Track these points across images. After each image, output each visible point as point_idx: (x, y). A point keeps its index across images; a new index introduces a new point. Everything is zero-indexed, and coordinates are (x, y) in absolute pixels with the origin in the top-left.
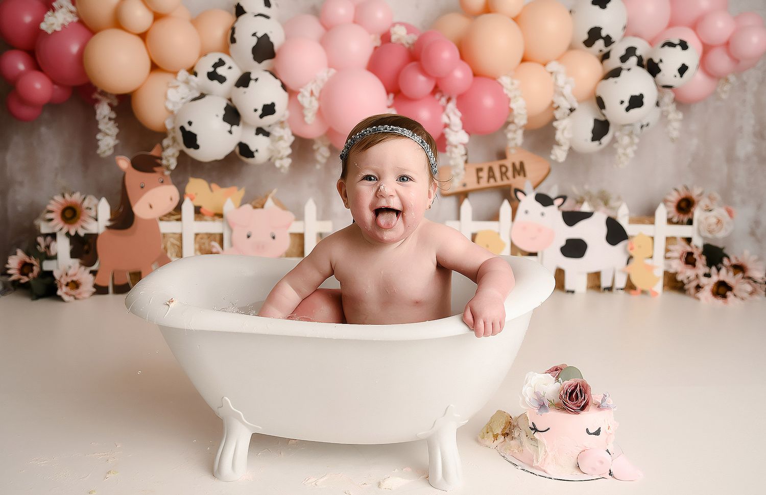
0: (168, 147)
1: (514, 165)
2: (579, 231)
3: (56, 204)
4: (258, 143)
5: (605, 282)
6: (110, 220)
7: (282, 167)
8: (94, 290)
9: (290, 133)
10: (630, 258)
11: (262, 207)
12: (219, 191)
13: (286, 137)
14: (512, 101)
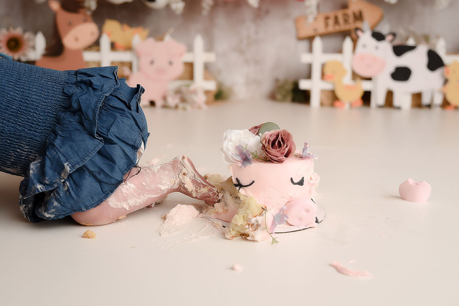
1: (354, 14)
2: (405, 60)
3: (2, 35)
5: (426, 100)
6: (46, 49)
7: (177, 9)
10: (446, 81)
12: (129, 31)
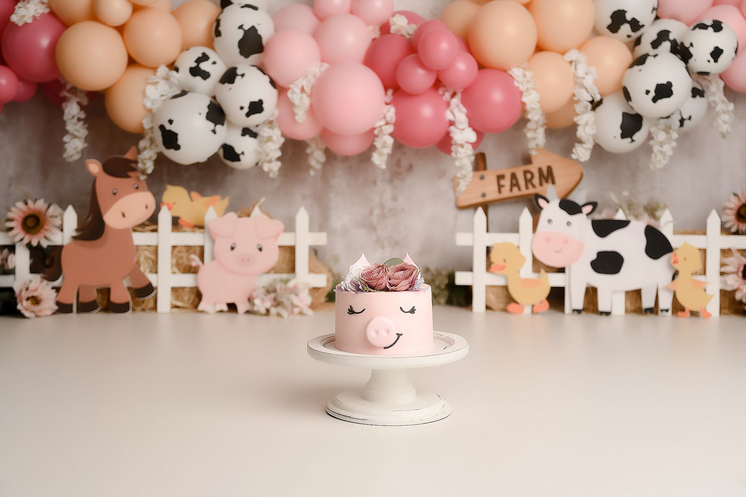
0: (145, 149)
1: (540, 170)
2: (613, 242)
3: (18, 211)
4: (244, 145)
5: (647, 302)
6: (77, 230)
7: (270, 170)
8: (56, 308)
9: (279, 133)
11: (249, 215)
12: (199, 201)
13: (275, 138)
14: (524, 94)
